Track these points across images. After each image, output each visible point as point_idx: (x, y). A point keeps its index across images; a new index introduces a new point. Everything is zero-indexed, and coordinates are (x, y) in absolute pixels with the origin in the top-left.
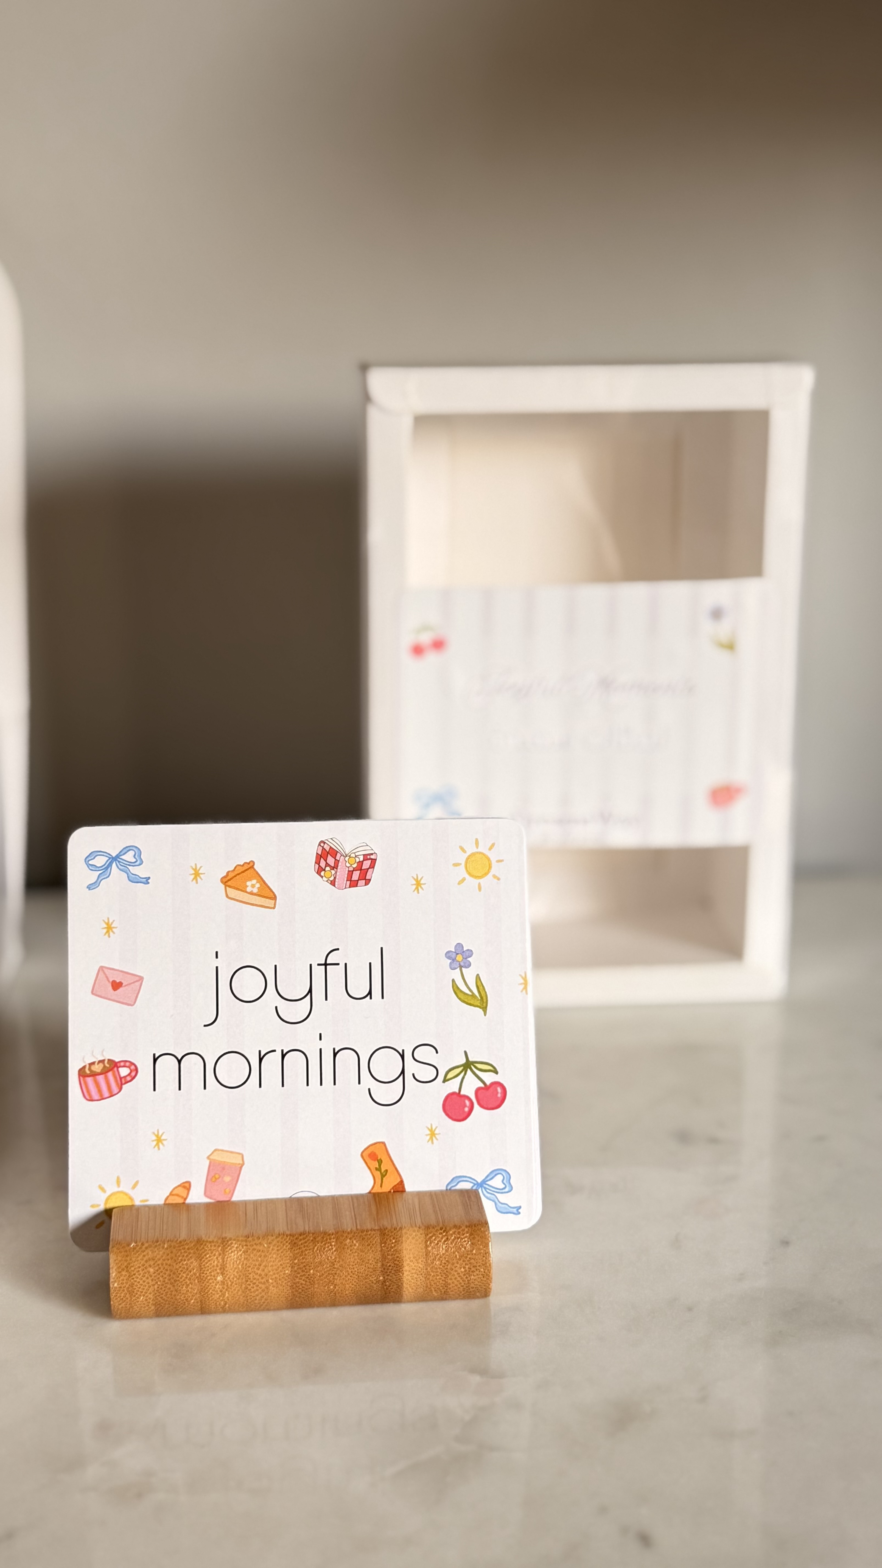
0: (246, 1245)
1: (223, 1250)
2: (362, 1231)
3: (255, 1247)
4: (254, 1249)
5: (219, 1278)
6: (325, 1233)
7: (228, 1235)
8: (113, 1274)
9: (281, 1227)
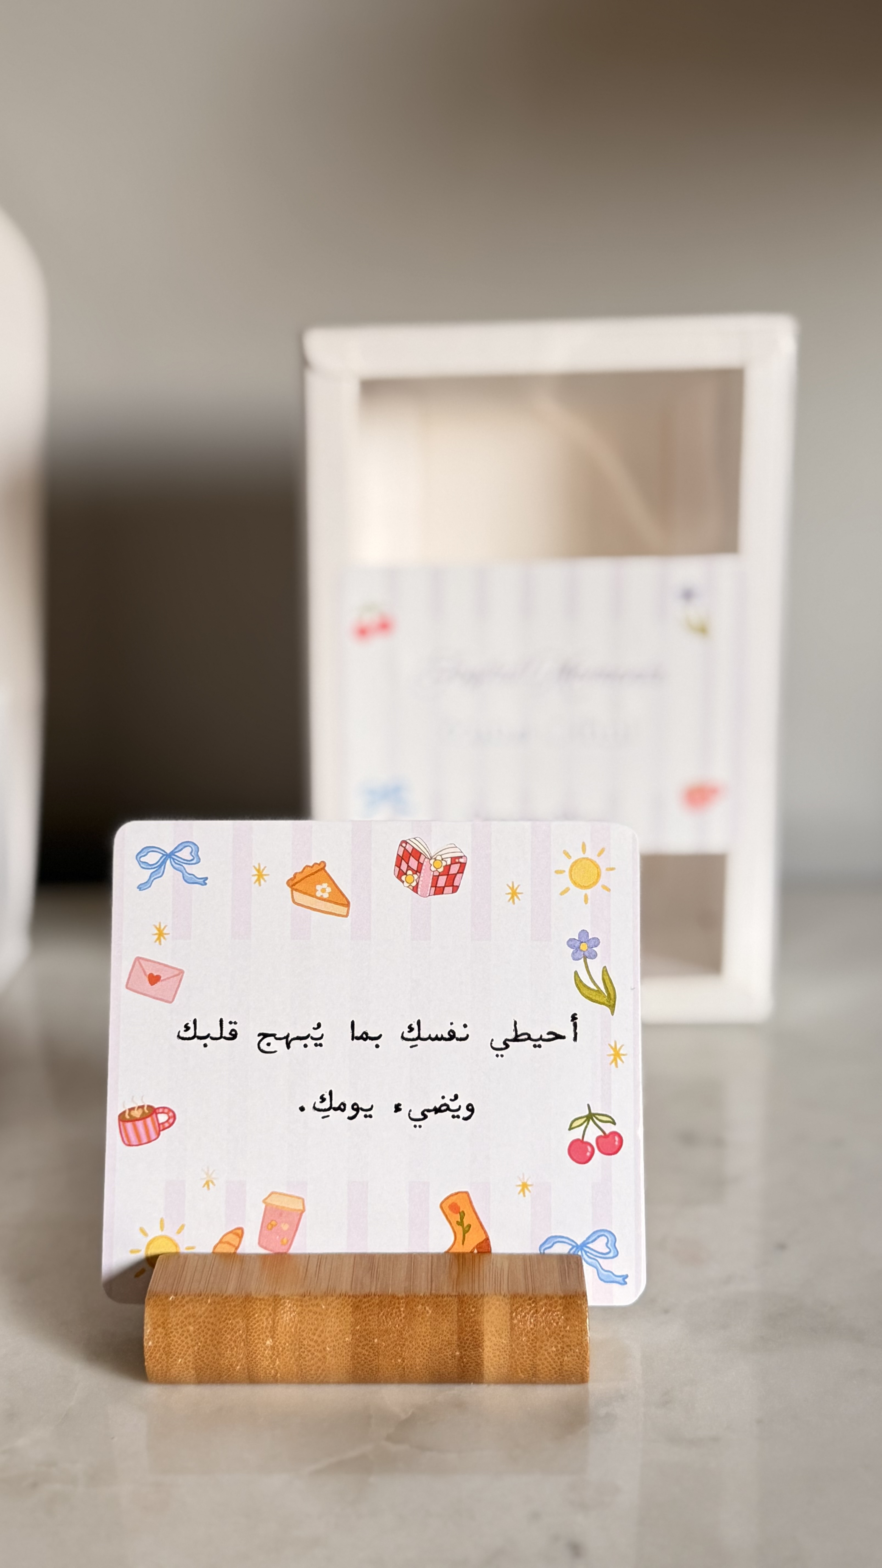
0: (301, 1306)
1: (275, 1310)
2: (437, 1297)
3: (311, 1308)
4: (310, 1311)
5: (269, 1342)
6: (393, 1296)
7: (282, 1293)
8: (148, 1330)
9: (345, 1286)
